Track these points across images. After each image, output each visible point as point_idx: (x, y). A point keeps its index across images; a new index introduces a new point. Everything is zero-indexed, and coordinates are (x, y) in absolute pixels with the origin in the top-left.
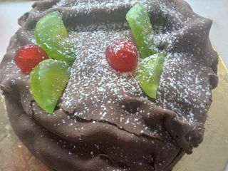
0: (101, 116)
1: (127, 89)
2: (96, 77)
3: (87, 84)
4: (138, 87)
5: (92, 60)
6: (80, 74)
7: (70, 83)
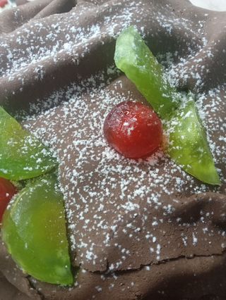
0: (154, 253)
1: (169, 186)
2: (109, 187)
3: (102, 206)
4: (184, 174)
5: (89, 159)
6: (82, 192)
7: (71, 213)
